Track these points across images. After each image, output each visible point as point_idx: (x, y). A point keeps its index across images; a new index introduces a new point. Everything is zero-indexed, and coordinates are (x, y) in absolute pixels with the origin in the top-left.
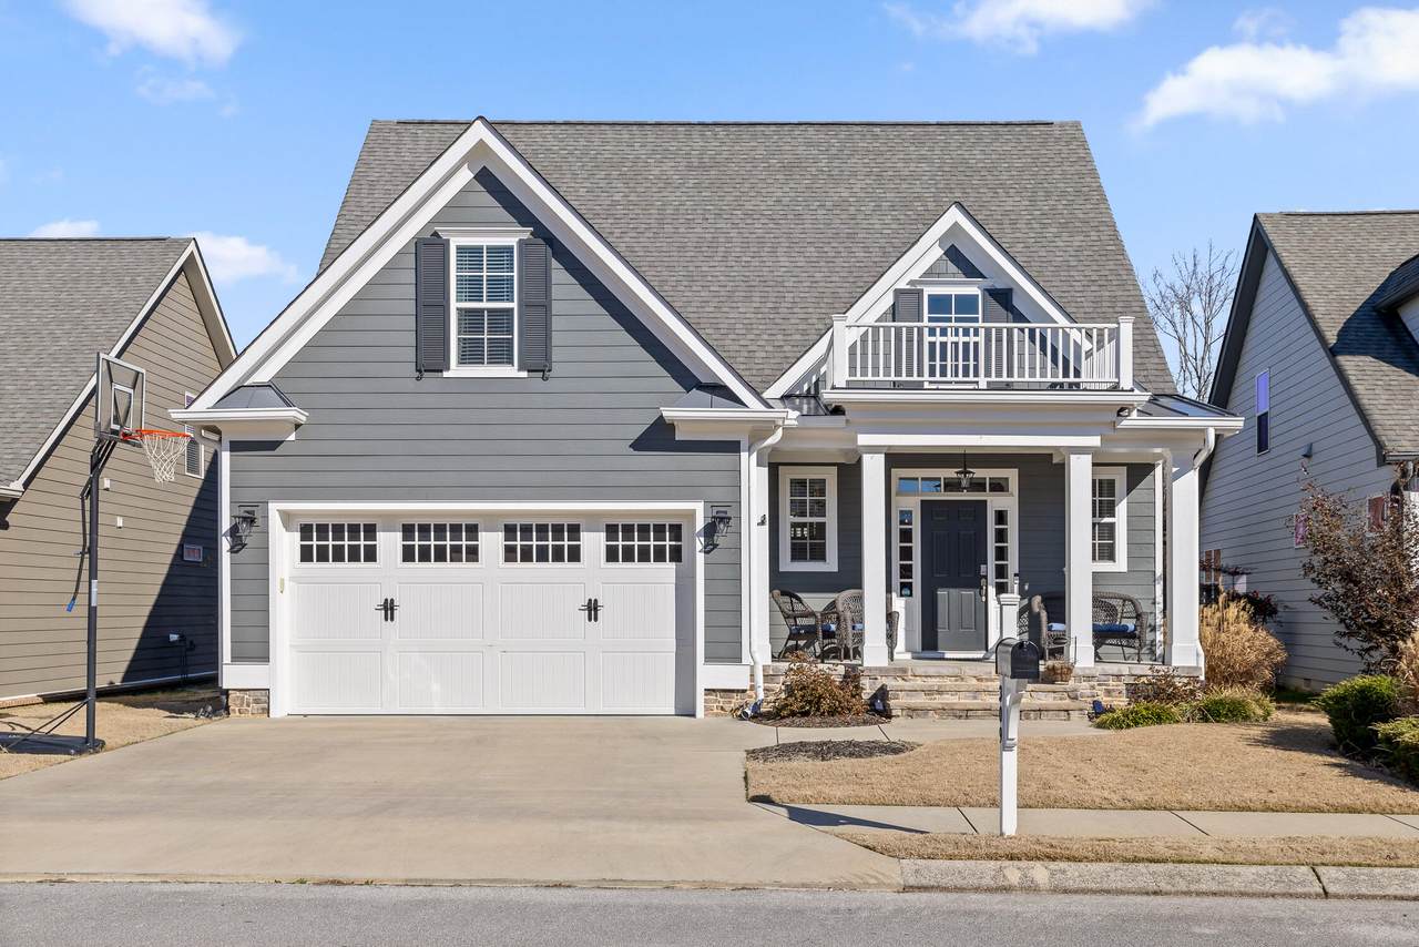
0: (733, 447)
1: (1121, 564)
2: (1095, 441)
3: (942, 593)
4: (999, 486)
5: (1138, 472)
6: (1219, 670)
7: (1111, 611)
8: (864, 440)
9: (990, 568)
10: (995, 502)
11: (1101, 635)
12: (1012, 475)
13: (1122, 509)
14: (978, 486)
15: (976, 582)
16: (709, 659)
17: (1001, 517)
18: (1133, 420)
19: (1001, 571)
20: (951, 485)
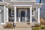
0: (3, 6)
1: (34, 15)
2: (32, 5)
3: (22, 17)
4: (26, 10)
5: (35, 9)
6: (41, 23)
7: (33, 18)
8: (14, 5)
9: (25, 16)
10: (26, 11)
11: (32, 20)
12: (27, 9)
13: (34, 12)
14: (24, 10)
15: (24, 17)
16: (2, 22)
17: (26, 12)
18: (35, 4)
19: (26, 16)
20: (23, 10)
